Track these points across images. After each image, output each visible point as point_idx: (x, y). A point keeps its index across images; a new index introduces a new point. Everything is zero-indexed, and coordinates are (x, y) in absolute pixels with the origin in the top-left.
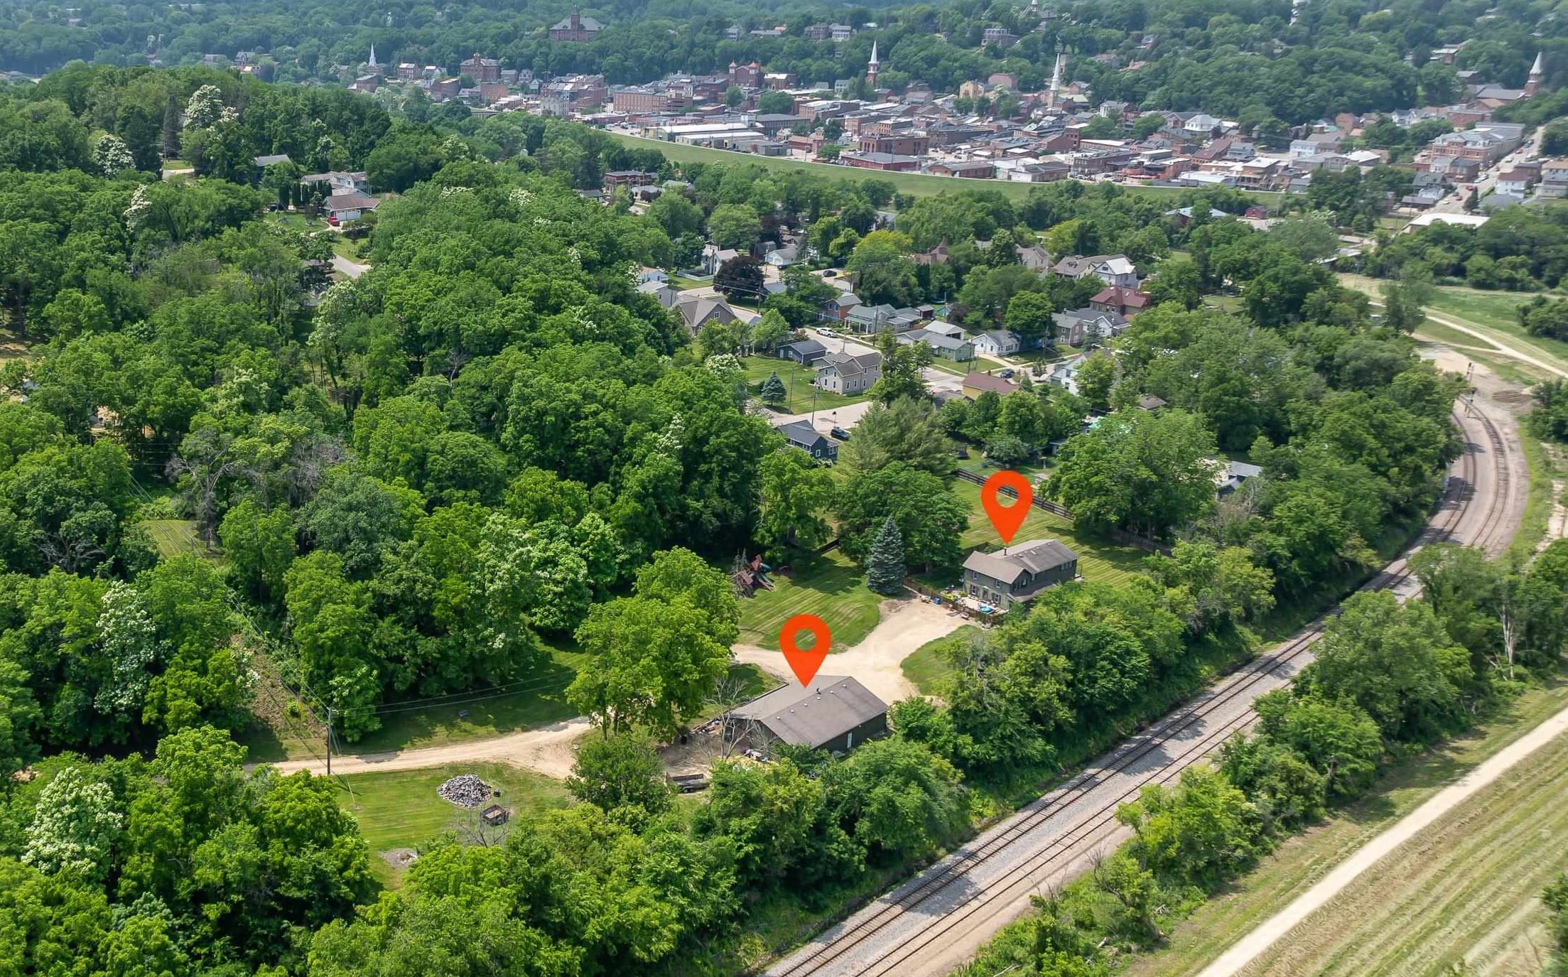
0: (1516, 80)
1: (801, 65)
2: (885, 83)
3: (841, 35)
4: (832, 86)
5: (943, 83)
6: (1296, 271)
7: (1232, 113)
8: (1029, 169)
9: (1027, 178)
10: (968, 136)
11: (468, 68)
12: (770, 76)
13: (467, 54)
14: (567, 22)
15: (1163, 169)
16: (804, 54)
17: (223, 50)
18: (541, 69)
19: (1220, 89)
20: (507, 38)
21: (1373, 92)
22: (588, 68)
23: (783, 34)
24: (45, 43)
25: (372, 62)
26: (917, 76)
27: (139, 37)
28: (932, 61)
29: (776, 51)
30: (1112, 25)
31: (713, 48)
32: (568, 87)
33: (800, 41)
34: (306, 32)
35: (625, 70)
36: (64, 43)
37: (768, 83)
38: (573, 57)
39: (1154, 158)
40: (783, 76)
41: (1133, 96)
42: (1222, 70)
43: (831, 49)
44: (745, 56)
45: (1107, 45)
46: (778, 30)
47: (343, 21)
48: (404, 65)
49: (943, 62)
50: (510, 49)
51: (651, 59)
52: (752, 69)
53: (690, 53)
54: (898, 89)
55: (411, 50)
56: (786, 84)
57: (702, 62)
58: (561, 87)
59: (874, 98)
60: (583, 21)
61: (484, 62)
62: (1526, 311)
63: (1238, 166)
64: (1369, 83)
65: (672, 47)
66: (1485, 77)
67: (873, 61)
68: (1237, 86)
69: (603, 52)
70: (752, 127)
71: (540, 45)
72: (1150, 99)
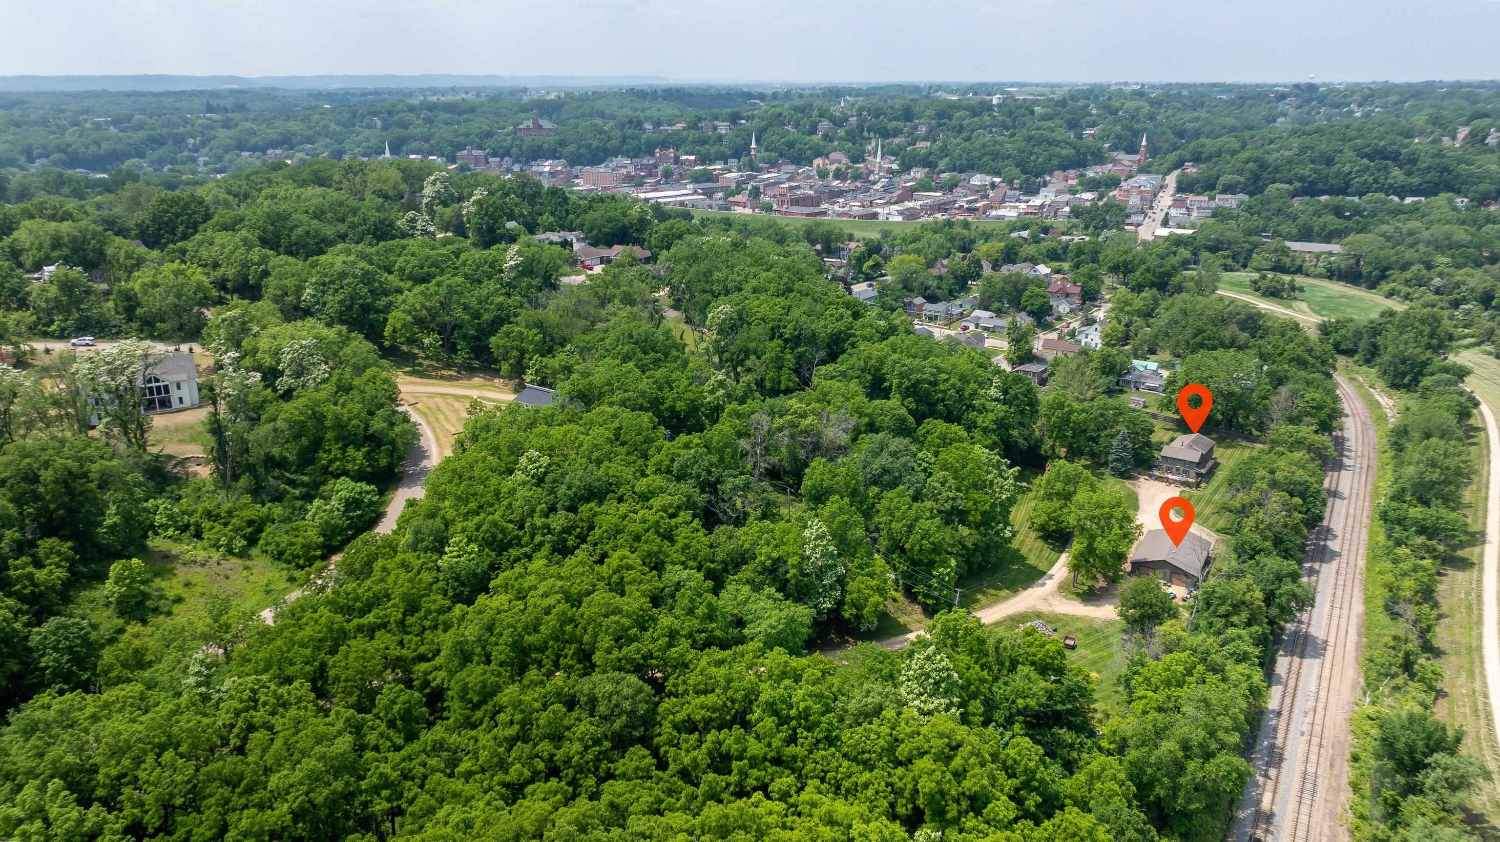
0: (1132, 150)
1: (704, 149)
2: (763, 160)
3: (723, 128)
4: (726, 163)
5: (800, 160)
6: (1161, 266)
7: (997, 174)
8: (900, 213)
9: (899, 219)
10: (840, 193)
11: (462, 158)
12: (684, 157)
13: (461, 147)
14: (530, 123)
15: (977, 209)
16: (703, 142)
17: (254, 149)
18: (519, 156)
19: (986, 158)
20: (489, 135)
21: (1067, 156)
22: (553, 155)
23: (684, 129)
24: (105, 146)
25: (387, 154)
26: (781, 155)
27: (179, 141)
28: (791, 145)
29: (684, 140)
30: (896, 119)
31: (639, 139)
32: (547, 169)
33: (698, 133)
34: (319, 134)
35: (581, 156)
36: (120, 146)
37: (683, 163)
38: (540, 148)
39: (968, 202)
40: (692, 158)
41: (928, 162)
42: (984, 146)
43: (720, 138)
44: (664, 144)
45: (896, 133)
46: (679, 126)
47: (344, 125)
48: (413, 157)
49: (798, 146)
50: (491, 142)
51: (598, 148)
52: (671, 153)
53: (624, 142)
54: (773, 164)
55: (414, 145)
56: (695, 163)
57: (633, 150)
58: (541, 169)
59: (760, 170)
60: (541, 122)
61: (475, 152)
62: (1255, 282)
63: (1023, 205)
64: (1064, 152)
65: (610, 139)
66: (1114, 148)
67: (753, 146)
68: (996, 156)
69: (562, 143)
70: (695, 192)
71: (514, 140)
72: (942, 165)
